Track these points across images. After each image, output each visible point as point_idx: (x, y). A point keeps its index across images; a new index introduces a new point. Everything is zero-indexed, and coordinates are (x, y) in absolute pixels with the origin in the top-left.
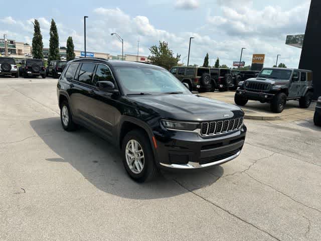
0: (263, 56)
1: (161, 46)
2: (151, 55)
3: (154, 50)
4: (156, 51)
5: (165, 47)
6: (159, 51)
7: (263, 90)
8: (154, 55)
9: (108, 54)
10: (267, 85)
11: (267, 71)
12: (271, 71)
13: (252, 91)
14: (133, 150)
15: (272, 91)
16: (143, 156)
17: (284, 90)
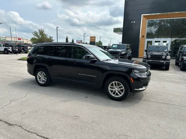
1: (40, 31)
5: (43, 32)
6: (38, 34)
7: (117, 54)
10: (118, 52)
11: (115, 45)
12: (117, 46)
14: (115, 86)
15: (121, 55)
16: (123, 88)
17: (126, 54)
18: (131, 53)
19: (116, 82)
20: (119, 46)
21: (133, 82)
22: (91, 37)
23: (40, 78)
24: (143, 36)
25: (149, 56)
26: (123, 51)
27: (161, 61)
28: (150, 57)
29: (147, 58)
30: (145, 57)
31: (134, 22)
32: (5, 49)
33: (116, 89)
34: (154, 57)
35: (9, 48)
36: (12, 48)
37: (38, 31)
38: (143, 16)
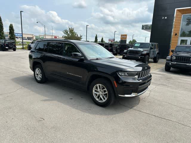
0: (126, 35)
1: (70, 29)
2: (64, 35)
3: (66, 32)
4: (67, 32)
5: (72, 30)
6: (69, 33)
7: (138, 54)
8: (66, 35)
9: (33, 35)
10: (139, 51)
12: (139, 44)
13: (132, 55)
14: (99, 90)
15: (142, 55)
16: (107, 92)
17: (148, 54)
19: (100, 85)
20: (142, 45)
21: (116, 86)
22: (122, 35)
23: (37, 75)
24: (176, 34)
25: (174, 58)
26: (145, 51)
27: (188, 64)
28: (175, 58)
29: (171, 60)
30: (169, 59)
31: (166, 18)
34: (179, 59)
37: (68, 30)
38: (177, 10)
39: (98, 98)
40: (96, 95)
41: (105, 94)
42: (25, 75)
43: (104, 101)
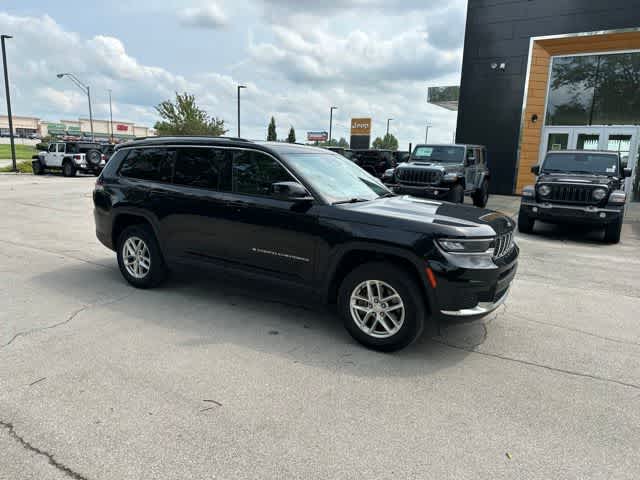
0: (368, 121)
1: (180, 100)
2: (161, 120)
3: (168, 109)
4: (173, 111)
5: (190, 104)
6: (177, 112)
7: (430, 181)
8: (168, 121)
9: (37, 120)
10: (434, 173)
11: (425, 149)
12: (431, 150)
13: (412, 185)
14: (371, 298)
15: (444, 184)
16: (401, 305)
17: (460, 181)
18: (486, 177)
19: (377, 282)
20: (439, 153)
21: (434, 284)
22: (354, 121)
23: (131, 259)
24: (535, 117)
25: (546, 191)
26: (452, 171)
27: (588, 209)
28: (548, 192)
29: (538, 198)
30: (530, 194)
31: (503, 66)
32: (66, 161)
33: (378, 308)
34: (560, 193)
35: (78, 158)
36: (87, 158)
37: (174, 100)
38: (536, 42)
39: (369, 324)
40: (362, 315)
41: (393, 312)
42: (72, 262)
43: (392, 332)
